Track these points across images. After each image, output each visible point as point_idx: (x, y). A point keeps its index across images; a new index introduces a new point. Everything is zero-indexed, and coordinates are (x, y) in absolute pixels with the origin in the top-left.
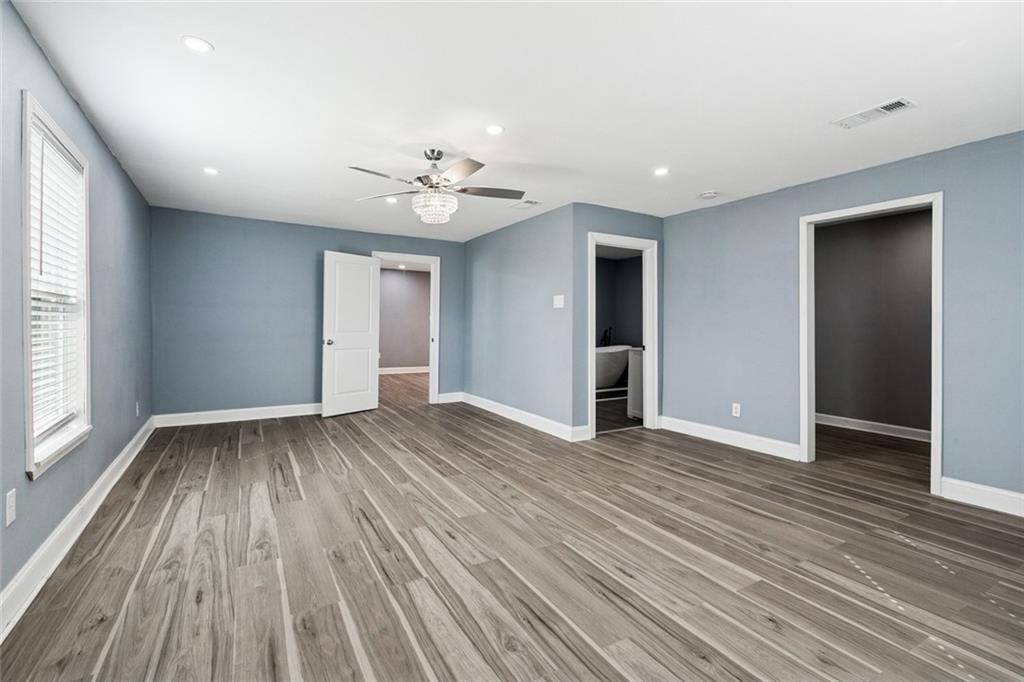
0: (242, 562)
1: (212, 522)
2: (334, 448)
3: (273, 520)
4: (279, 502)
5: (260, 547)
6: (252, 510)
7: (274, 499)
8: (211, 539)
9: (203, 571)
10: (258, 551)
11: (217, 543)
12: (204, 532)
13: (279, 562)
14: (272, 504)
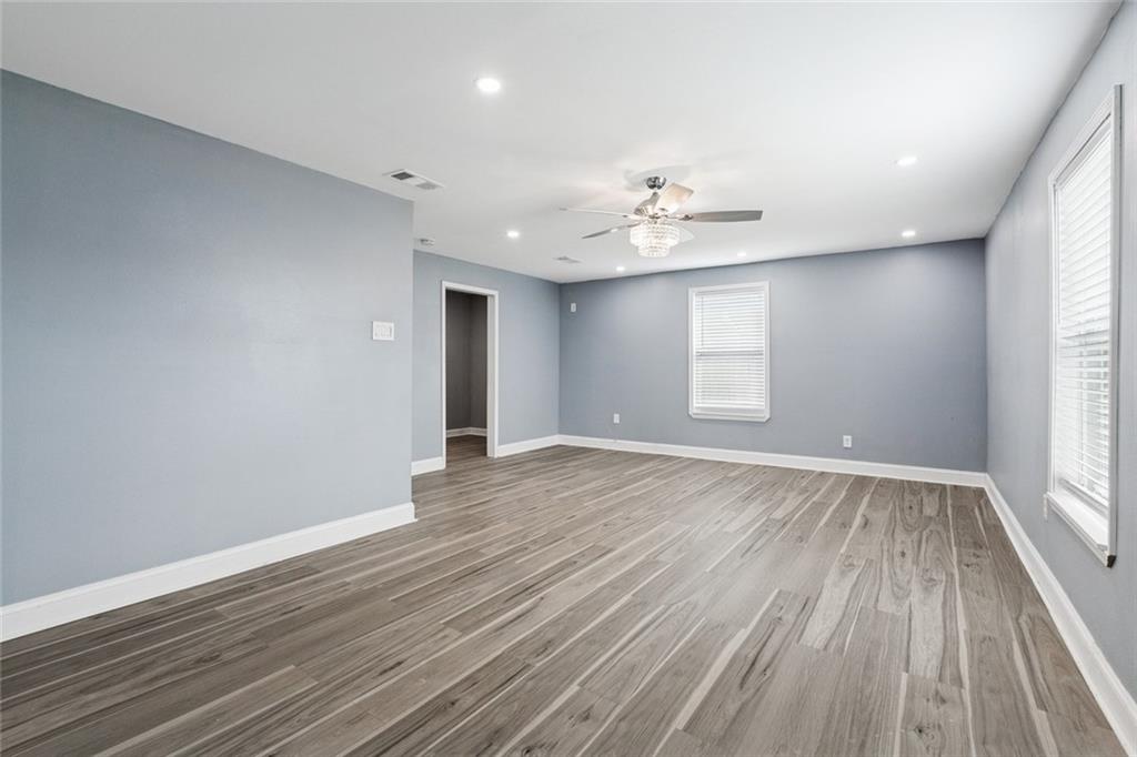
0: (870, 562)
1: (894, 607)
2: (582, 684)
3: (828, 582)
4: (808, 599)
5: (851, 565)
6: (844, 602)
7: (810, 604)
8: (895, 589)
9: (901, 567)
10: (855, 563)
11: (889, 583)
12: (902, 598)
13: (842, 551)
14: (817, 599)
